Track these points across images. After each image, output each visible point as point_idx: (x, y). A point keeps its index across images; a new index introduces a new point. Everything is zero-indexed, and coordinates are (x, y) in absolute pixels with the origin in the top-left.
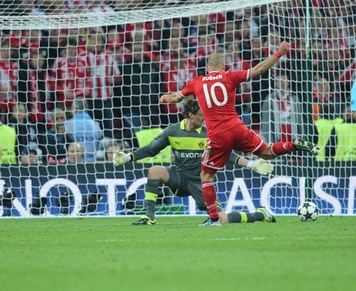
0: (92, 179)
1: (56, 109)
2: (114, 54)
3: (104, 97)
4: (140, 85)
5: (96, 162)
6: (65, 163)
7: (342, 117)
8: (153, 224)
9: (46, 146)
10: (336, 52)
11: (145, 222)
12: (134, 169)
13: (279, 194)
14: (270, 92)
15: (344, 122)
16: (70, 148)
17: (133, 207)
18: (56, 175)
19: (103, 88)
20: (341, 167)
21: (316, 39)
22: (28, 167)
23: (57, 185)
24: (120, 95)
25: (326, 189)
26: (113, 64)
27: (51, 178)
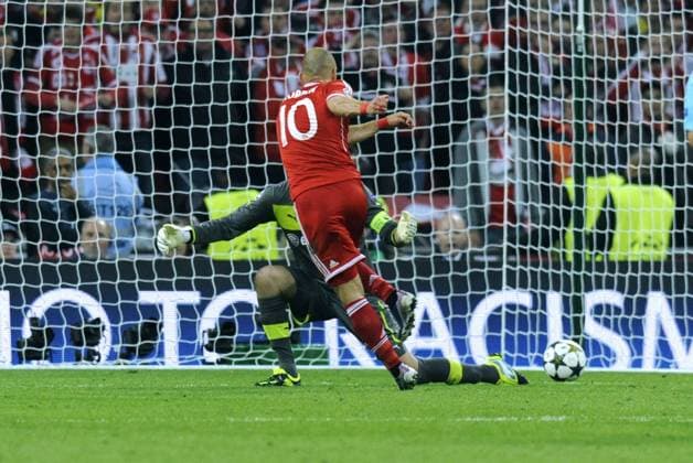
0: (130, 293)
1: (58, 149)
2: (157, 43)
3: (135, 128)
4: (247, 102)
5: (136, 258)
6: (74, 259)
7: (622, 172)
8: (295, 383)
9: (57, 223)
10: (599, 41)
11: (280, 381)
12: (233, 273)
13: (523, 327)
14: (506, 119)
15: (626, 182)
16: (86, 229)
17: (230, 350)
18: (57, 282)
19: (134, 110)
20: (651, 274)
21: (560, 13)
22: (20, 266)
23: (58, 304)
24: (207, 123)
25: (602, 316)
26: (152, 61)
27: (46, 289)
